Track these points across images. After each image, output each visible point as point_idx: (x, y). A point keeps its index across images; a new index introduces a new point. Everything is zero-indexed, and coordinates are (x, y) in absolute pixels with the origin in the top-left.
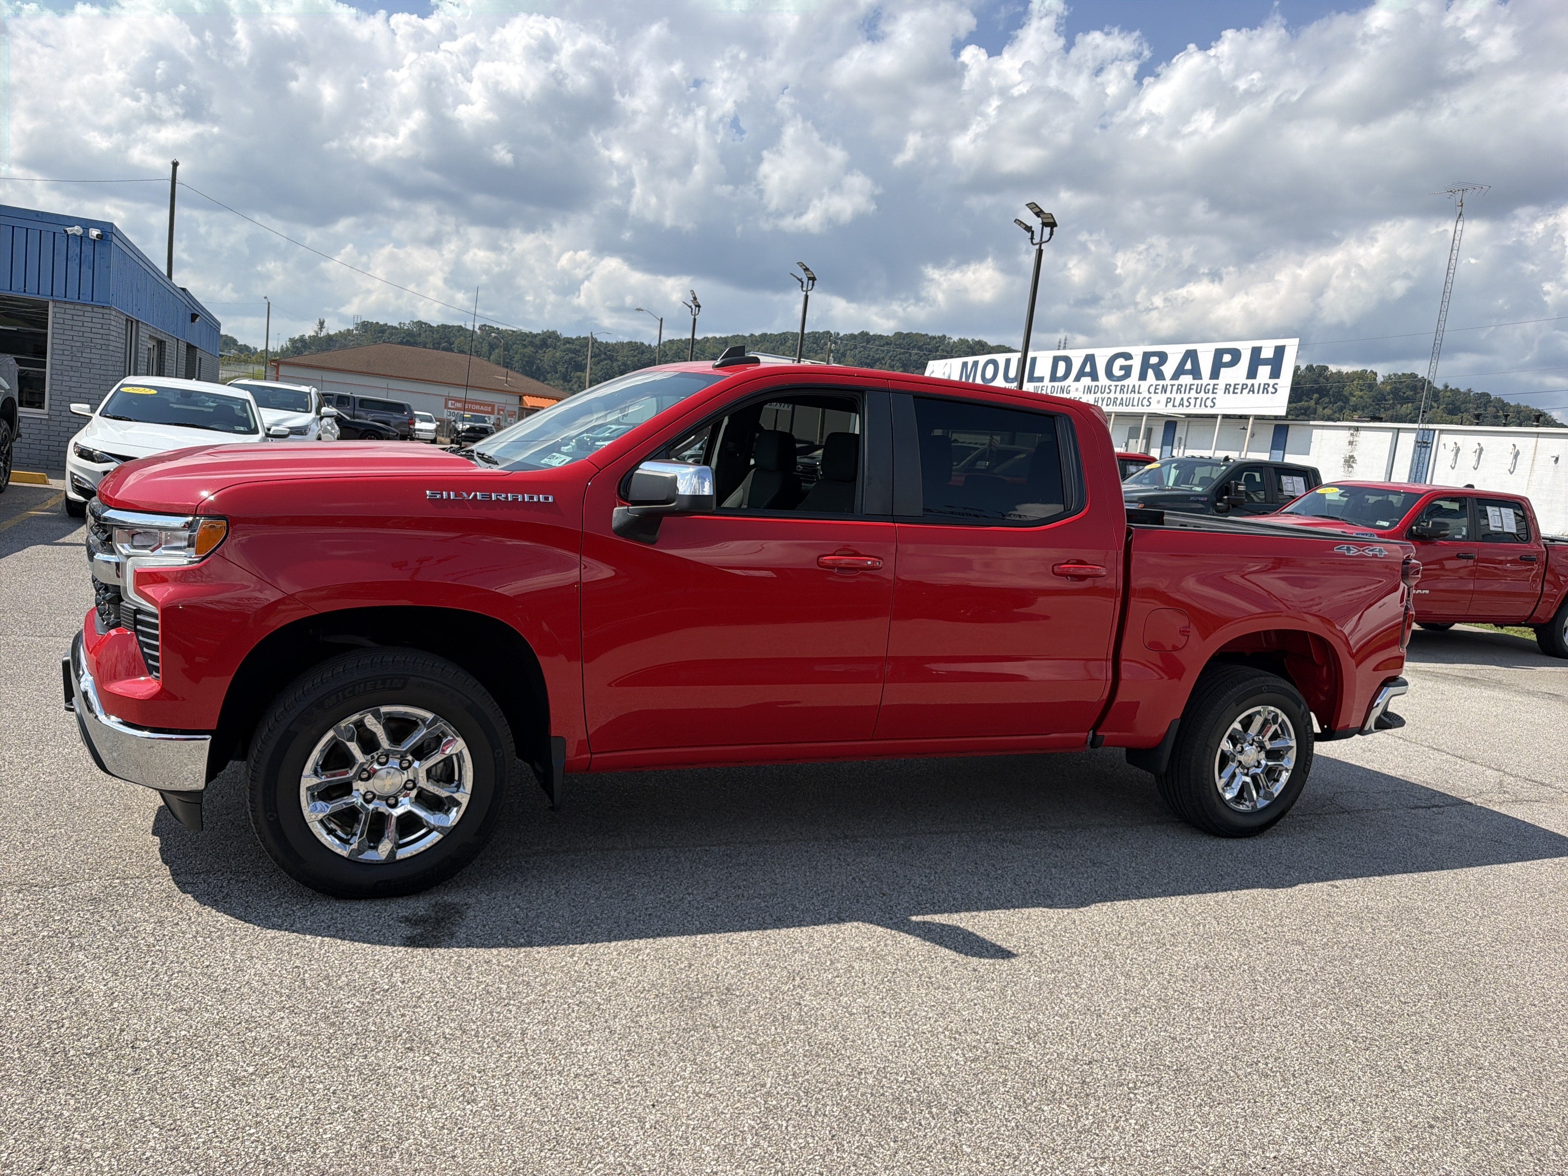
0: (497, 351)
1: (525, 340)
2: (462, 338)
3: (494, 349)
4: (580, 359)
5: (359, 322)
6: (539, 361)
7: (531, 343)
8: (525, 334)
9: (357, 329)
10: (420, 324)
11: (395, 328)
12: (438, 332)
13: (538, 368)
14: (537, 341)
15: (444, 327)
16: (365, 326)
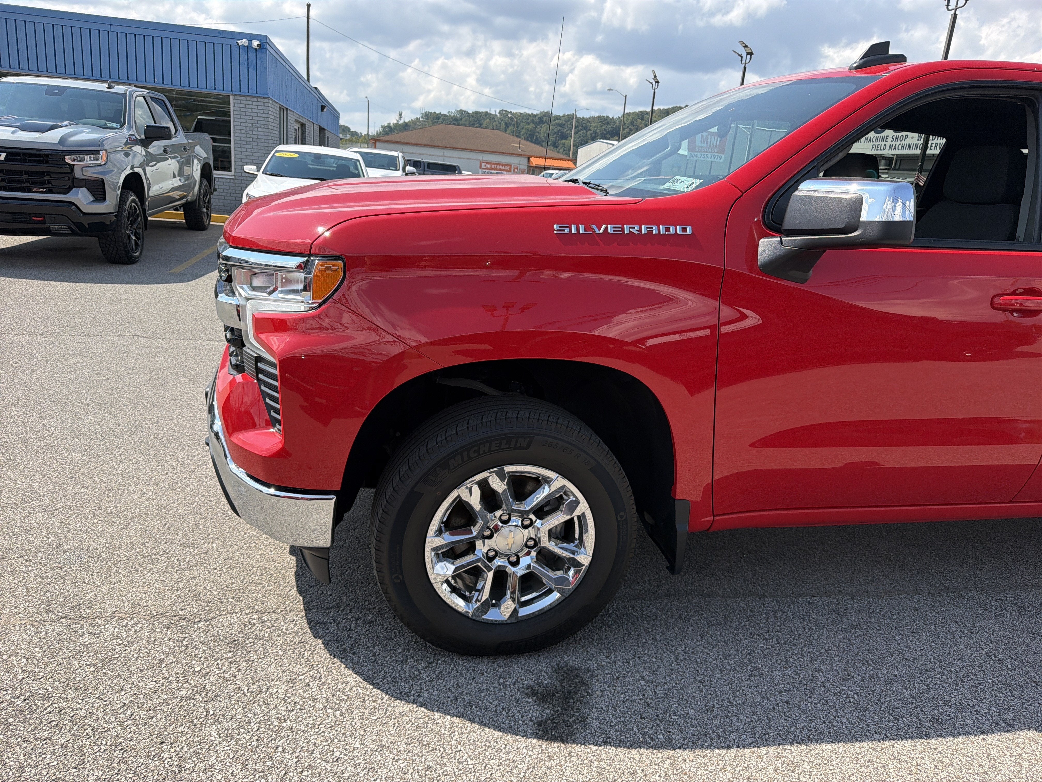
0: (510, 128)
1: (528, 119)
2: (488, 120)
3: (508, 127)
4: (565, 130)
5: (423, 112)
6: (537, 134)
7: (533, 121)
8: (529, 114)
9: (422, 117)
10: (461, 111)
11: (446, 115)
12: (473, 116)
13: (537, 138)
14: (537, 120)
15: (477, 113)
16: (427, 115)
